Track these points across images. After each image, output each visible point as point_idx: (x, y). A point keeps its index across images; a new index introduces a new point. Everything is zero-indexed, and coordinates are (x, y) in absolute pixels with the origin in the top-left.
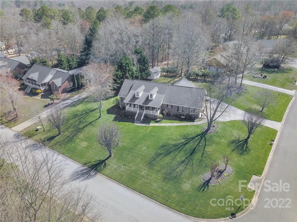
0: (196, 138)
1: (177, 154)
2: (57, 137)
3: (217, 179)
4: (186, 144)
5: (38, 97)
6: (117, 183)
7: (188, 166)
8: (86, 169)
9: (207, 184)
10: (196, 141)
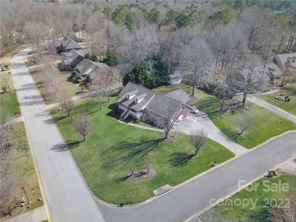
0: (150, 143)
1: (125, 151)
2: (66, 118)
3: (136, 178)
4: (139, 145)
5: (77, 85)
6: (74, 160)
7: (125, 162)
8: (65, 145)
9: (125, 179)
10: (148, 145)
